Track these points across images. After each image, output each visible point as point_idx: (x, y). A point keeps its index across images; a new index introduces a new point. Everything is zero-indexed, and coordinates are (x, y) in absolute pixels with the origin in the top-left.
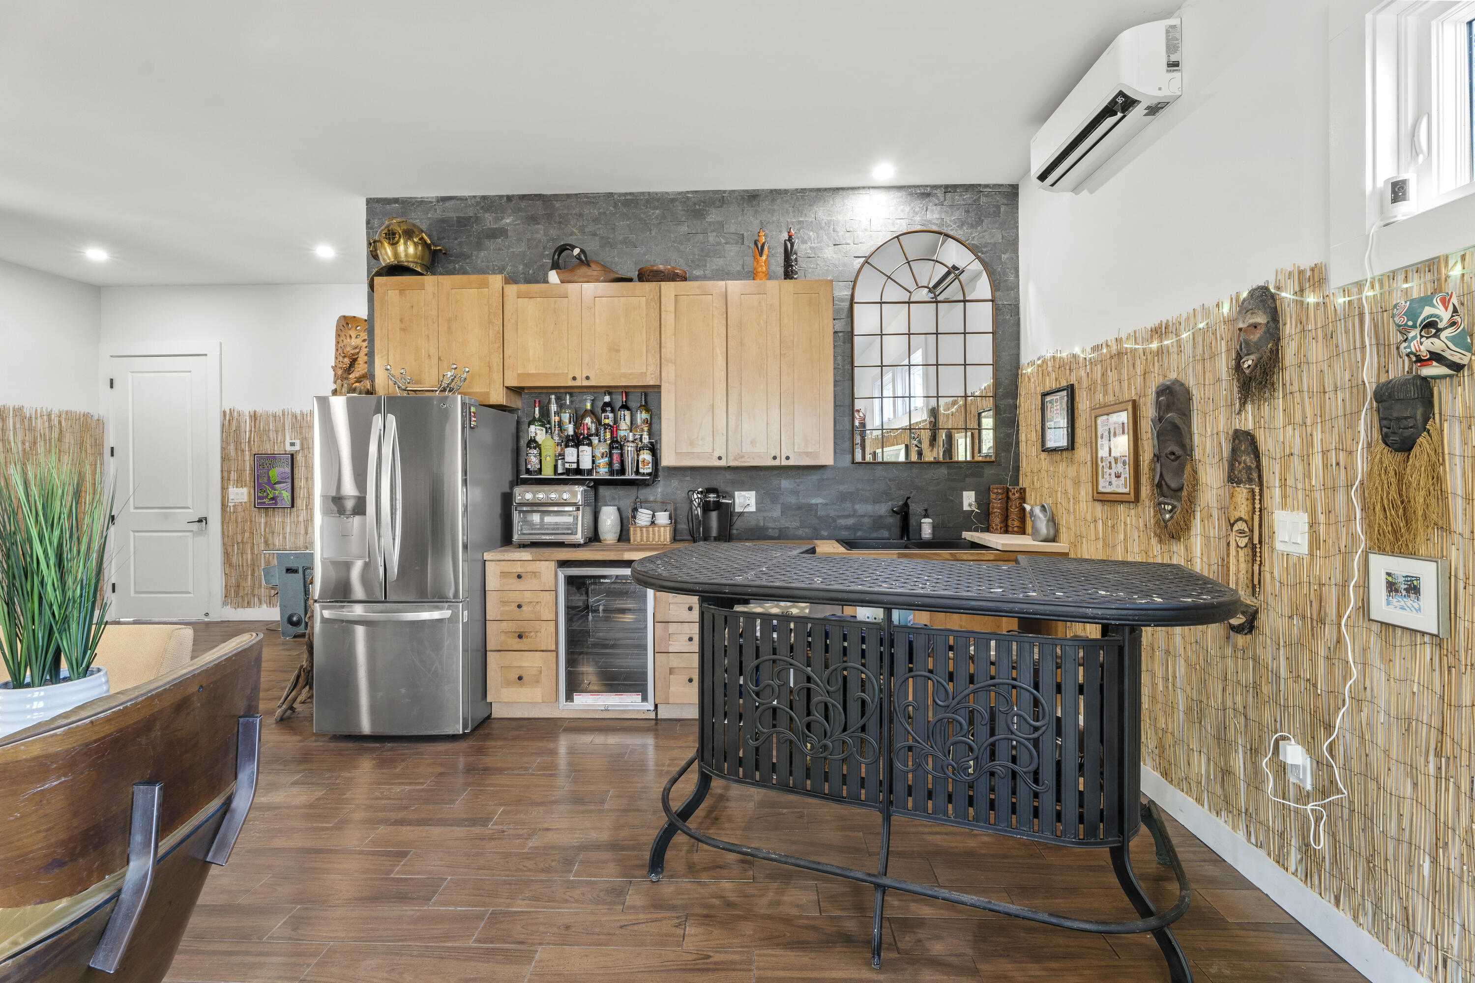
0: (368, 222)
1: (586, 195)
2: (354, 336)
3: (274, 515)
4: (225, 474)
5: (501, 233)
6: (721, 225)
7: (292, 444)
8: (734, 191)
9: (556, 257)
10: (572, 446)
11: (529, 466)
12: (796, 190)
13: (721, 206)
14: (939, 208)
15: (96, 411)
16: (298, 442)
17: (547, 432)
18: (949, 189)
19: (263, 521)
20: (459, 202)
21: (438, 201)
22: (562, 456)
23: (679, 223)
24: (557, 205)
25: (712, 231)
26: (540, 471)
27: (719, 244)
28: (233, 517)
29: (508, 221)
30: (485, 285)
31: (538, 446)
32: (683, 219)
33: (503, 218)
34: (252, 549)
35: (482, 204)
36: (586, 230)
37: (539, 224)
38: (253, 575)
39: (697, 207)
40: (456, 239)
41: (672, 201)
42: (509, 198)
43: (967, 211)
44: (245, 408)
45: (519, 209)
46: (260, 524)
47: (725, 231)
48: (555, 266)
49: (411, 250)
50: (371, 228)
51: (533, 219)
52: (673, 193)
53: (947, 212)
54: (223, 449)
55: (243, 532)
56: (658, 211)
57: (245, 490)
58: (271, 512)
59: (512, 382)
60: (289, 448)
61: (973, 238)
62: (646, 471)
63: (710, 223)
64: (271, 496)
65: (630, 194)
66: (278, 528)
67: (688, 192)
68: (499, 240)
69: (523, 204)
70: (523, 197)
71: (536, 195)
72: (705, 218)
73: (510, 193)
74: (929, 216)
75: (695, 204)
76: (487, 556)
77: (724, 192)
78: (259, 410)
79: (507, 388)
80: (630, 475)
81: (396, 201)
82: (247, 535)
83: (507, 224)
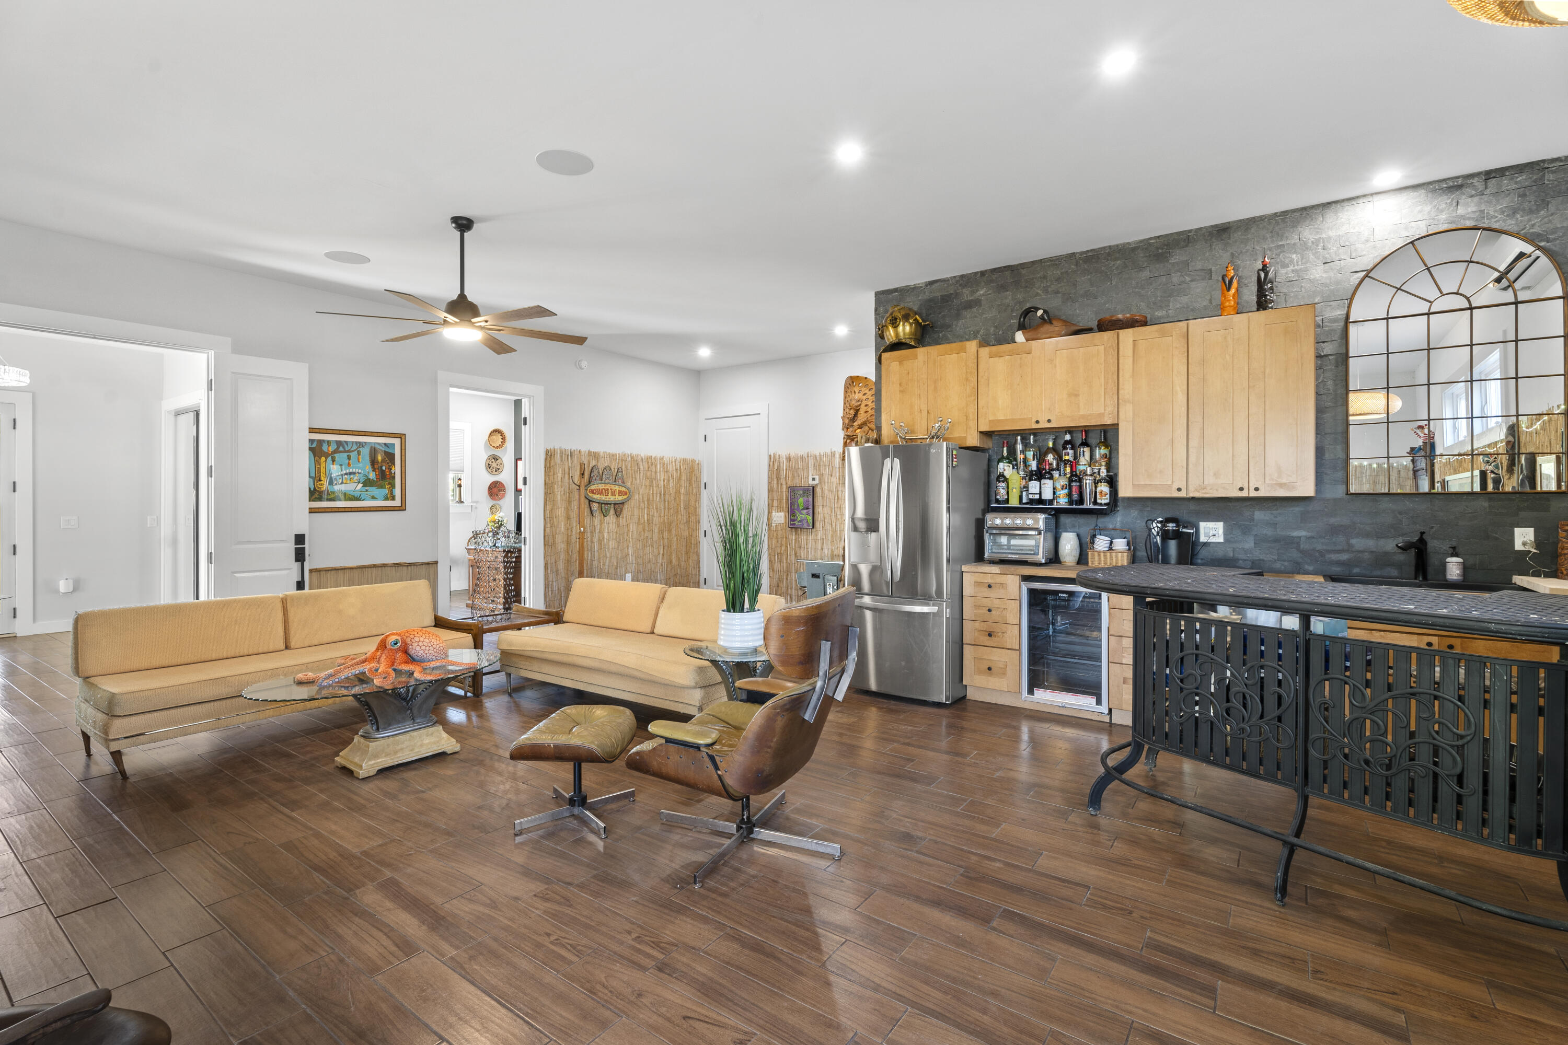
0: (876, 310)
1: (1050, 259)
2: (857, 392)
3: (801, 534)
4: (771, 502)
5: (977, 303)
6: (1187, 264)
7: (814, 479)
8: (1200, 229)
9: (1022, 319)
10: (1035, 480)
11: (998, 497)
12: (1276, 214)
13: (1187, 246)
14: (1476, 199)
15: (698, 458)
16: (817, 477)
17: (1013, 468)
18: (1489, 175)
19: (794, 538)
20: (943, 283)
21: (926, 286)
22: (1026, 488)
23: (1141, 269)
24: (1024, 272)
25: (1175, 272)
26: (1007, 501)
27: (1183, 282)
28: (775, 535)
29: (981, 292)
30: (963, 350)
31: (1006, 480)
32: (1145, 265)
33: (977, 291)
34: (787, 559)
35: (961, 282)
36: (1050, 290)
37: (1008, 291)
38: (787, 579)
39: (1160, 251)
40: (940, 313)
41: (1134, 249)
42: (983, 273)
43: (1523, 196)
44: (783, 452)
45: (992, 281)
46: (792, 540)
47: (1190, 269)
48: (1022, 327)
49: (908, 328)
50: (878, 314)
51: (1003, 288)
52: (1134, 242)
53: (1489, 202)
54: (769, 483)
55: (781, 546)
56: (1118, 262)
57: (782, 514)
58: (799, 531)
59: (984, 428)
60: (811, 482)
61: (1533, 225)
62: (1103, 502)
63: (1173, 264)
64: (799, 519)
65: (1092, 251)
66: (803, 544)
67: (1150, 239)
68: (974, 310)
69: (994, 277)
70: (994, 271)
71: (1005, 267)
72: (1168, 260)
73: (982, 269)
74: (1461, 210)
75: (1158, 248)
76: (965, 569)
77: (1190, 231)
78: (792, 454)
79: (980, 432)
80: (1088, 505)
81: (896, 290)
82: (783, 548)
83: (981, 295)
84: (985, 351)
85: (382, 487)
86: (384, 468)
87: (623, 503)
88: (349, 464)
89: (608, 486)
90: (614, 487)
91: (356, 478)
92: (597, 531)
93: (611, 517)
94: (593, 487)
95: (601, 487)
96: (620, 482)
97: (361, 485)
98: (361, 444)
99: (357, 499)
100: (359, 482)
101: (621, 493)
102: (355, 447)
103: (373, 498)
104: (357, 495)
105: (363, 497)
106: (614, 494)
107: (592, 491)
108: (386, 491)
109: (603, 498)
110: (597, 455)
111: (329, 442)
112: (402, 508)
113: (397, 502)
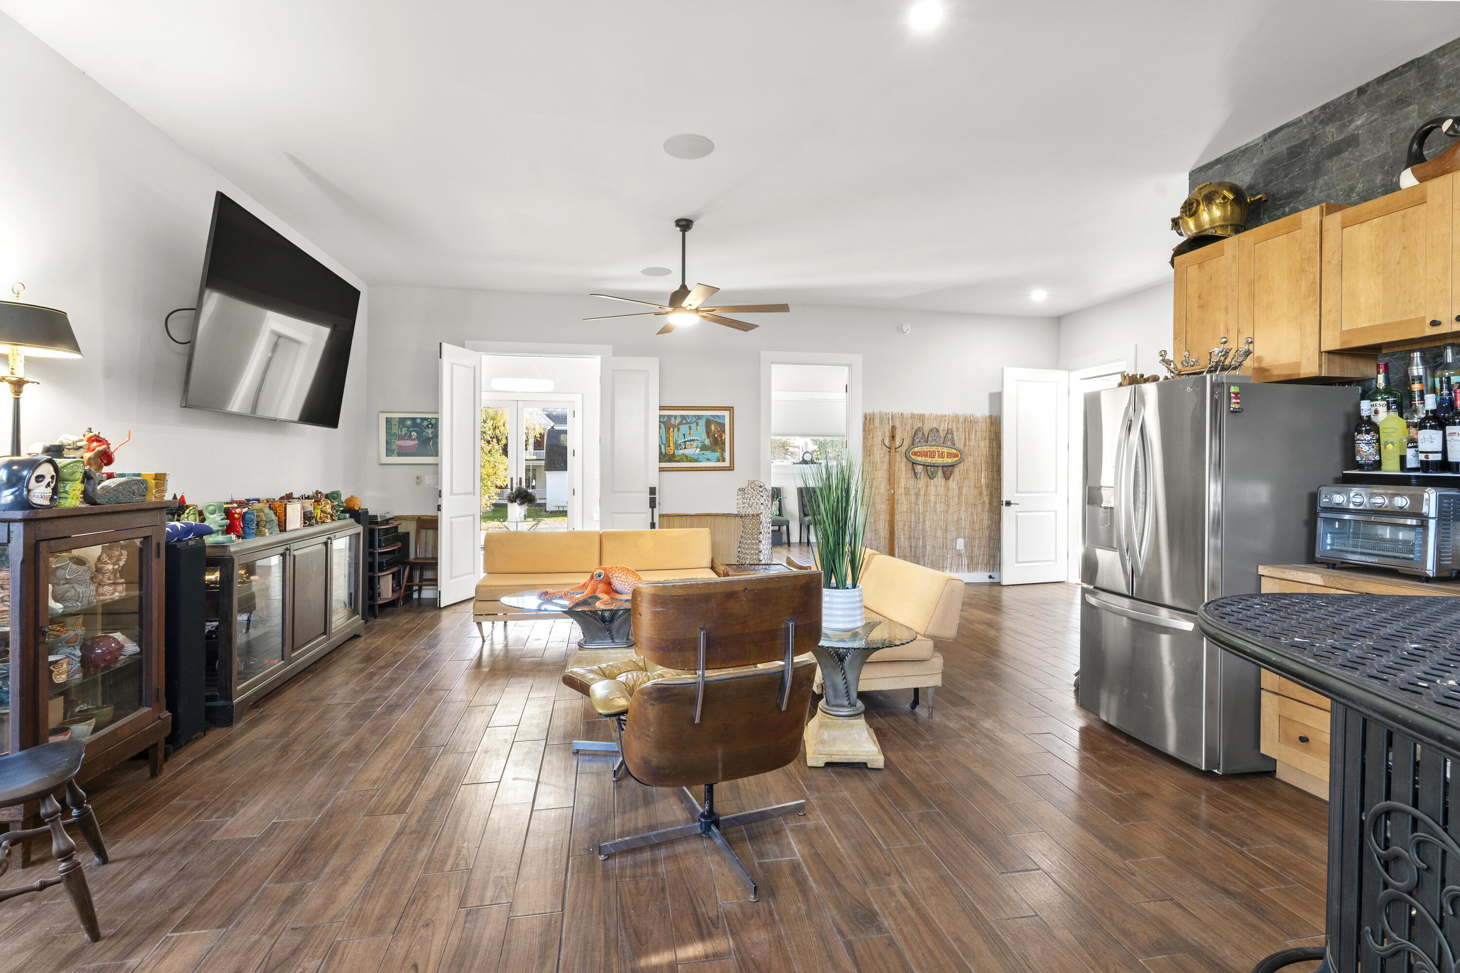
5: (1352, 141)
9: (1415, 146)
10: (1432, 427)
11: (1358, 458)
17: (1389, 408)
20: (1291, 129)
21: (1265, 140)
22: (1413, 442)
26: (1378, 464)
29: (1359, 123)
30: (1298, 225)
31: (1374, 428)
33: (1351, 122)
35: (1322, 116)
37: (1410, 104)
40: (1286, 176)
42: (1361, 91)
45: (1378, 97)
48: (1415, 159)
49: (1217, 212)
51: (1400, 103)
59: (1332, 343)
68: (1346, 154)
69: (1383, 89)
70: (1384, 78)
71: (1407, 64)
73: (1363, 83)
76: (1262, 570)
79: (1329, 352)
81: (1218, 161)
83: (1358, 128)
84: (1333, 221)
85: (714, 451)
86: (716, 436)
87: (953, 466)
88: (690, 434)
89: (934, 449)
90: (941, 449)
91: (695, 444)
92: (922, 493)
93: (939, 480)
94: (916, 450)
95: (925, 449)
96: (949, 444)
97: (698, 450)
98: (699, 417)
99: (697, 461)
100: (697, 447)
101: (949, 455)
102: (694, 420)
103: (708, 460)
104: (696, 457)
105: (701, 458)
106: (941, 455)
107: (916, 454)
108: (718, 454)
109: (929, 460)
110: (921, 418)
111: (675, 417)
112: (731, 468)
113: (727, 464)
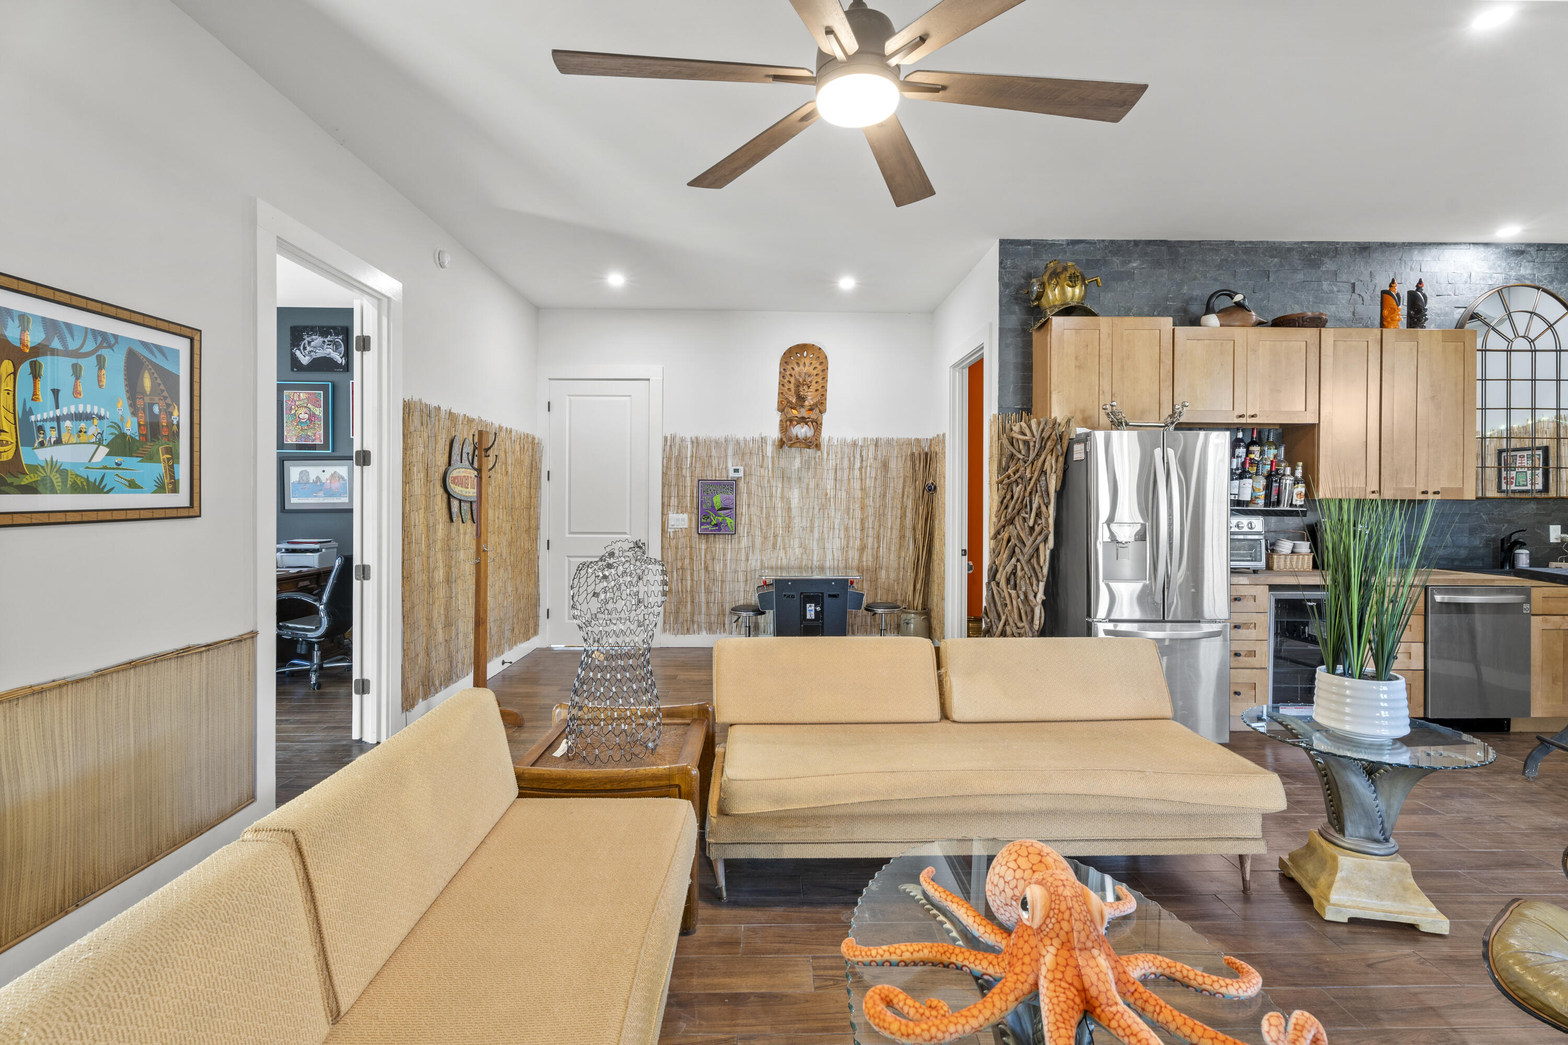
0: (1001, 263)
1: (1209, 243)
2: (807, 364)
3: (715, 542)
4: (666, 500)
6: (1335, 274)
7: (736, 471)
8: (1346, 243)
9: (1212, 302)
10: (1235, 479)
12: (1404, 243)
13: (1335, 257)
14: (1531, 264)
15: (538, 433)
16: (741, 469)
18: (1542, 247)
19: (703, 547)
20: (1088, 246)
21: (1068, 244)
23: (1295, 270)
24: (1182, 251)
25: (1325, 280)
27: (1332, 292)
28: (673, 543)
29: (1135, 265)
30: (1158, 327)
32: (1299, 268)
33: (1130, 262)
34: (692, 575)
35: (1111, 248)
36: (1208, 275)
37: (1163, 268)
38: (693, 602)
39: (1313, 257)
41: (1290, 250)
42: (1136, 243)
43: (1557, 269)
44: (688, 432)
45: (1146, 254)
46: (700, 549)
47: (1338, 279)
48: (1208, 311)
50: (1004, 268)
51: (1157, 264)
52: (1290, 243)
53: (1538, 268)
54: (664, 474)
55: (683, 559)
56: (1276, 260)
57: (685, 516)
58: (711, 538)
60: (732, 474)
61: (1562, 293)
62: (1299, 503)
63: (1324, 272)
64: (714, 522)
65: (1250, 242)
66: (719, 554)
67: (1303, 242)
68: (1126, 283)
69: (1149, 250)
70: (1149, 243)
71: (1161, 241)
72: (1320, 267)
73: (1137, 238)
74: (1522, 272)
75: (1310, 254)
77: (1338, 243)
78: (702, 436)
80: (1284, 507)
81: (1028, 242)
82: (687, 561)
83: (1134, 268)
84: (1181, 331)
85: (151, 458)
86: (156, 409)
88: (76, 393)
89: (467, 473)
90: (472, 475)
91: (93, 429)
92: (456, 547)
93: (468, 524)
94: (454, 474)
95: (462, 472)
97: (103, 451)
98: (106, 340)
99: (97, 488)
100: (99, 443)
102: (90, 346)
103: (133, 485)
104: (94, 476)
105: (109, 482)
106: (472, 485)
107: (454, 481)
108: (158, 469)
109: (464, 491)
110: (456, 419)
111: (24, 319)
112: (192, 511)
113: (181, 499)
